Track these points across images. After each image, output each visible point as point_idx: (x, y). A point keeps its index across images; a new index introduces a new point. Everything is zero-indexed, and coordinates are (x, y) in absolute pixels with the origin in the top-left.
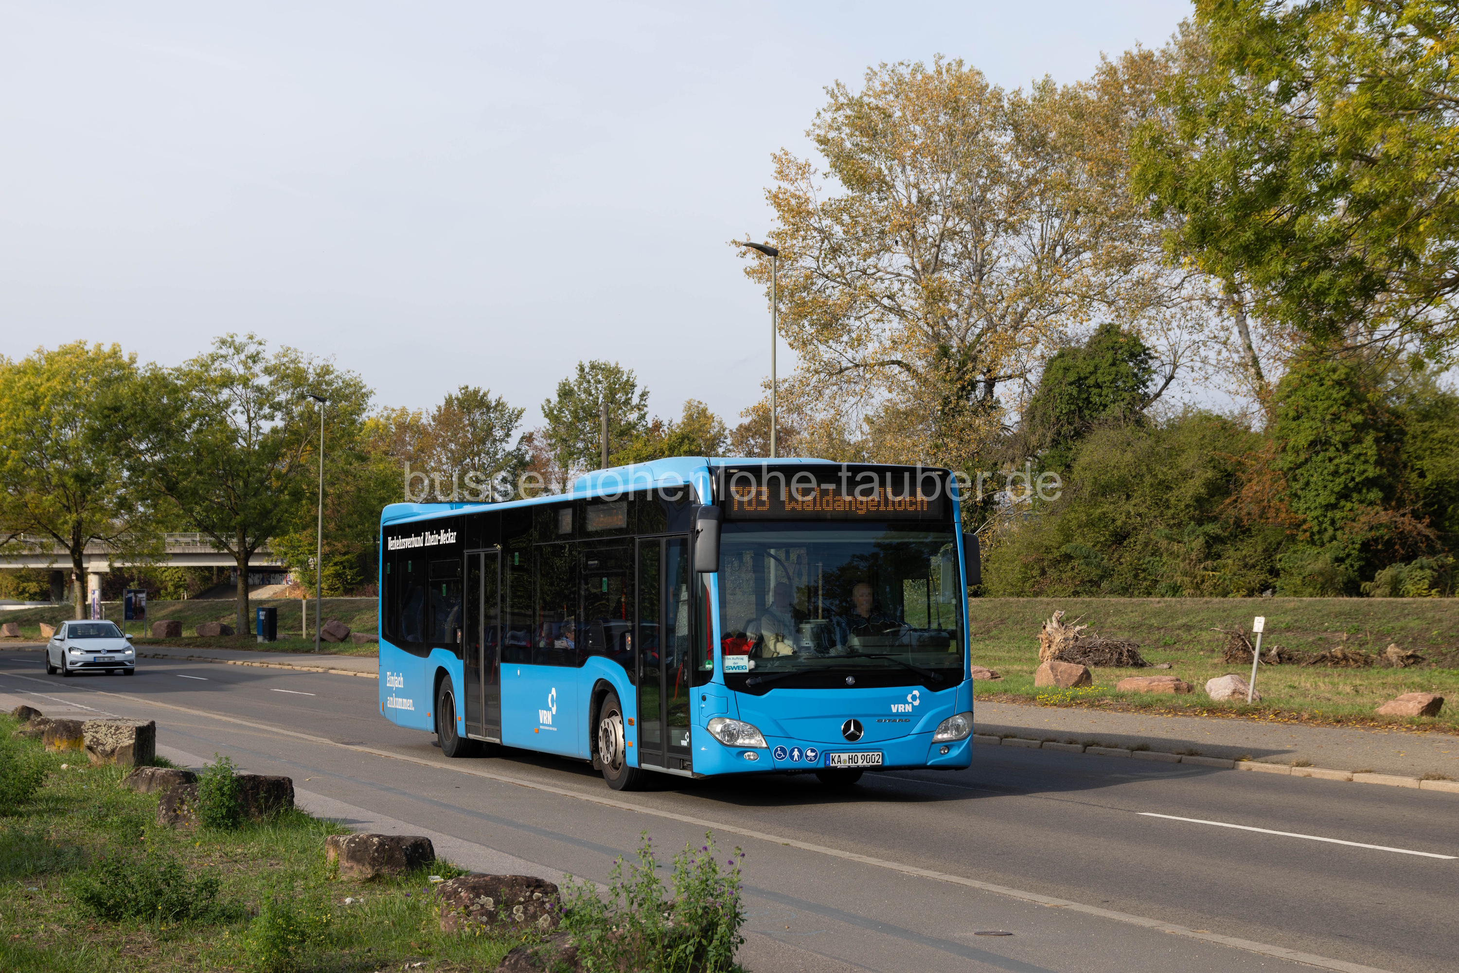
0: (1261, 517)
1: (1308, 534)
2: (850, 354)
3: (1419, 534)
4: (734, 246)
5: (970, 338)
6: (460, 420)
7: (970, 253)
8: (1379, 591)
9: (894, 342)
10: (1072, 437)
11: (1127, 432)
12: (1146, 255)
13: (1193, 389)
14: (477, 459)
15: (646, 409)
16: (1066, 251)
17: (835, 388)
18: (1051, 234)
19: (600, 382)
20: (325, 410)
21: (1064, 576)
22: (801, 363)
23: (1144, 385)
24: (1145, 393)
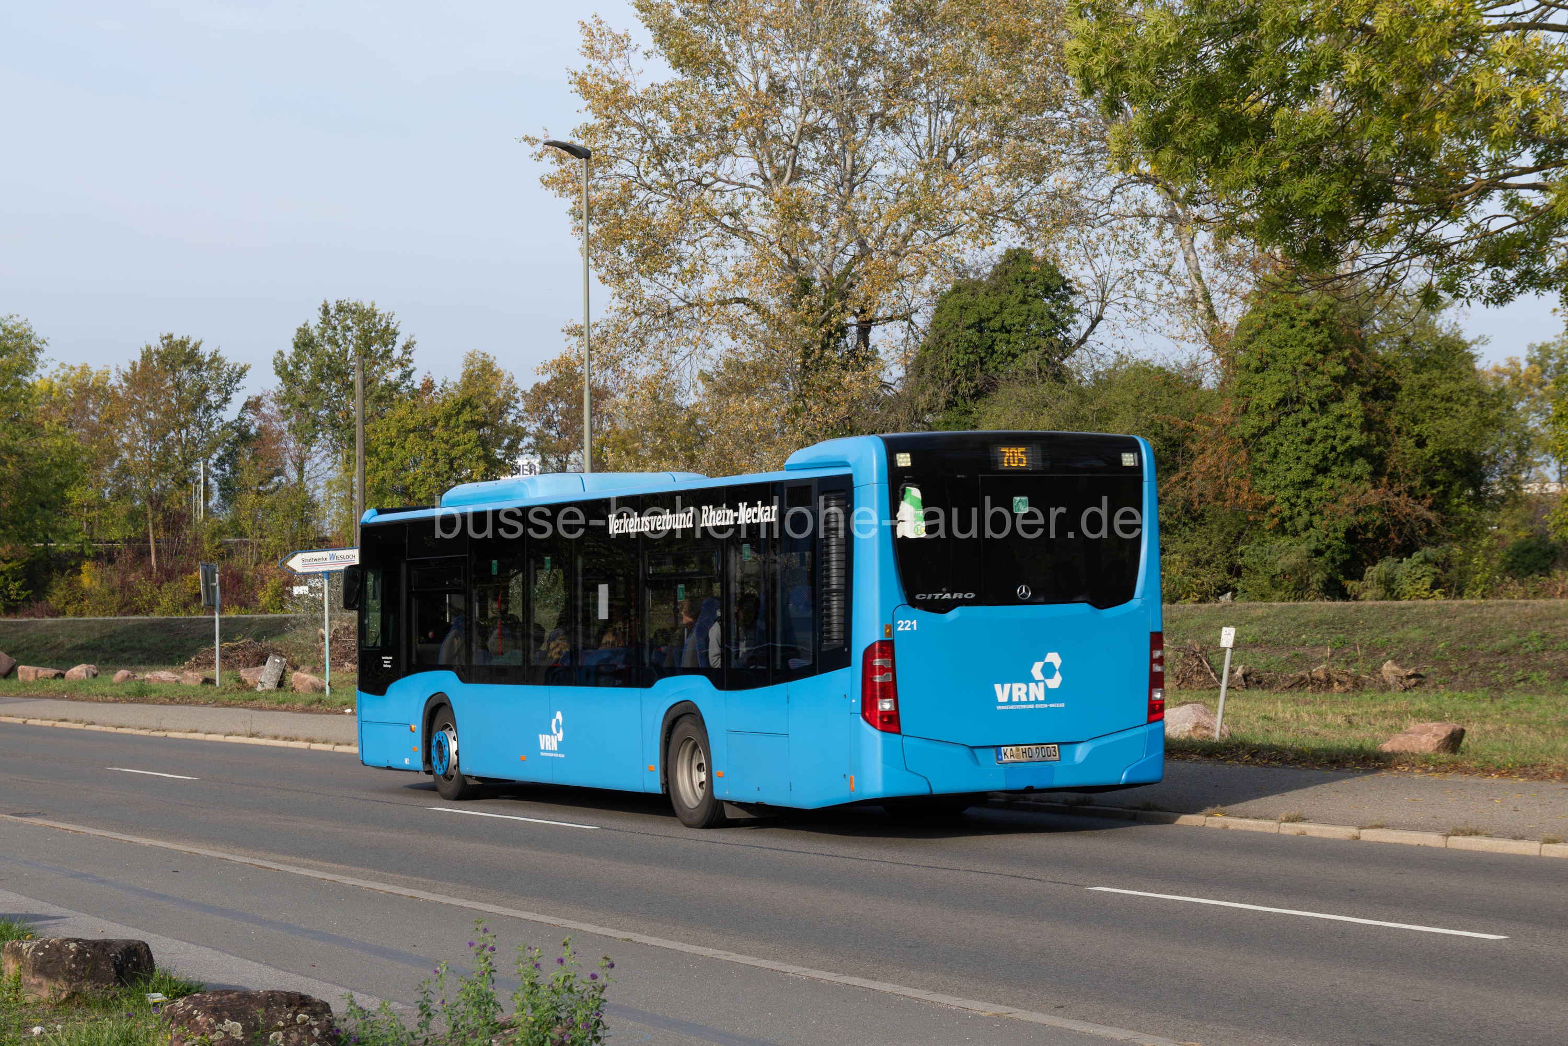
0: (1216, 498)
1: (1277, 520)
2: (681, 290)
3: (1417, 518)
4: (526, 144)
5: (836, 270)
6: (162, 380)
7: (836, 157)
8: (1370, 593)
9: (738, 273)
10: (972, 397)
11: (1043, 390)
12: (1063, 158)
13: (1126, 332)
14: (184, 432)
15: (411, 366)
16: (960, 154)
17: (661, 335)
18: (942, 131)
19: (349, 329)
22: (617, 303)
23: (1064, 329)
24: (1066, 339)
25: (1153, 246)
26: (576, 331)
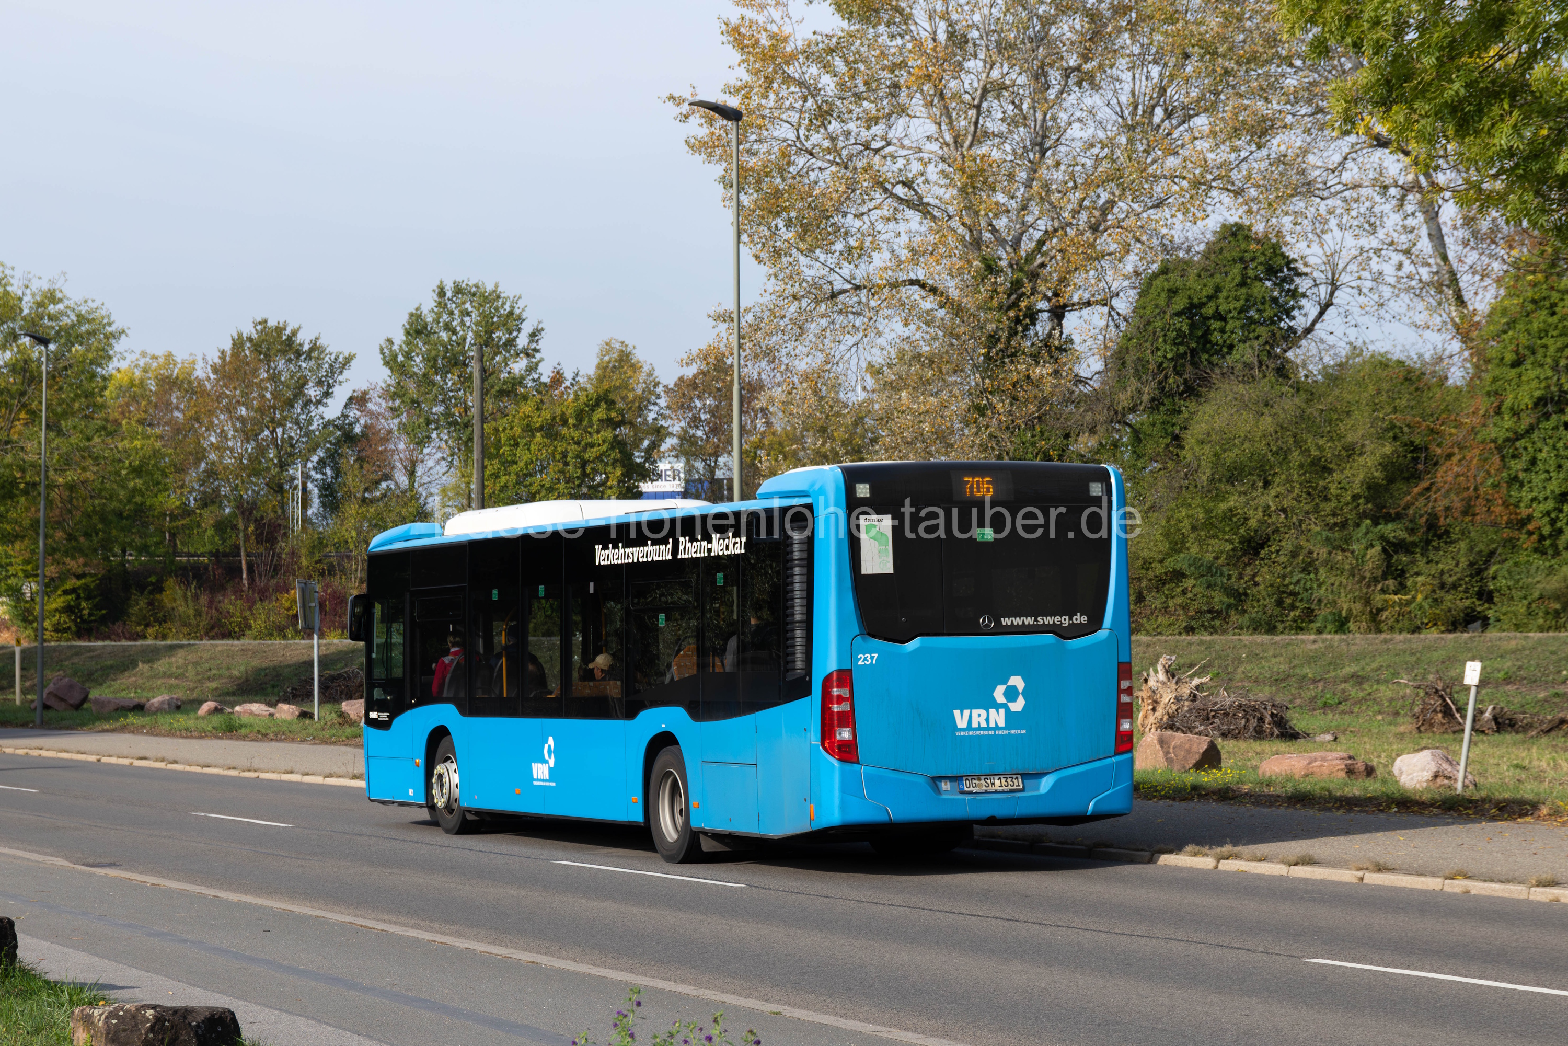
0: (1465, 513)
1: (1535, 537)
2: (847, 270)
4: (670, 104)
5: (1027, 246)
6: (255, 371)
7: (1025, 118)
9: (913, 251)
10: (1181, 394)
11: (1264, 385)
12: (1289, 119)
13: (1360, 320)
14: (279, 431)
15: (538, 356)
16: (1169, 115)
17: (824, 322)
18: (1147, 89)
19: (468, 314)
20: (48, 359)
21: (1171, 603)
22: (772, 285)
23: (1288, 316)
24: (1290, 328)
25: (1393, 220)
26: (724, 317)
